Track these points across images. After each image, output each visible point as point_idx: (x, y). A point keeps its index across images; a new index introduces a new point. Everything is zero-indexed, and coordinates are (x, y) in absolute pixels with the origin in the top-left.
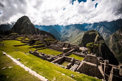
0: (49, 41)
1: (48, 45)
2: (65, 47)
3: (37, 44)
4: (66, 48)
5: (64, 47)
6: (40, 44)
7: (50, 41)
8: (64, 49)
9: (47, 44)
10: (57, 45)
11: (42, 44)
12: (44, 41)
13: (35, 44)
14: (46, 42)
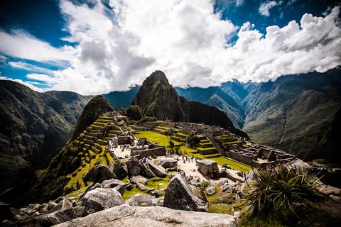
0: (225, 141)
1: (225, 150)
2: (264, 159)
3: (204, 147)
4: (266, 161)
5: (261, 158)
6: (209, 146)
7: (228, 140)
8: (261, 161)
9: (222, 147)
10: (245, 152)
11: (211, 146)
12: (216, 140)
13: (199, 147)
14: (221, 144)
